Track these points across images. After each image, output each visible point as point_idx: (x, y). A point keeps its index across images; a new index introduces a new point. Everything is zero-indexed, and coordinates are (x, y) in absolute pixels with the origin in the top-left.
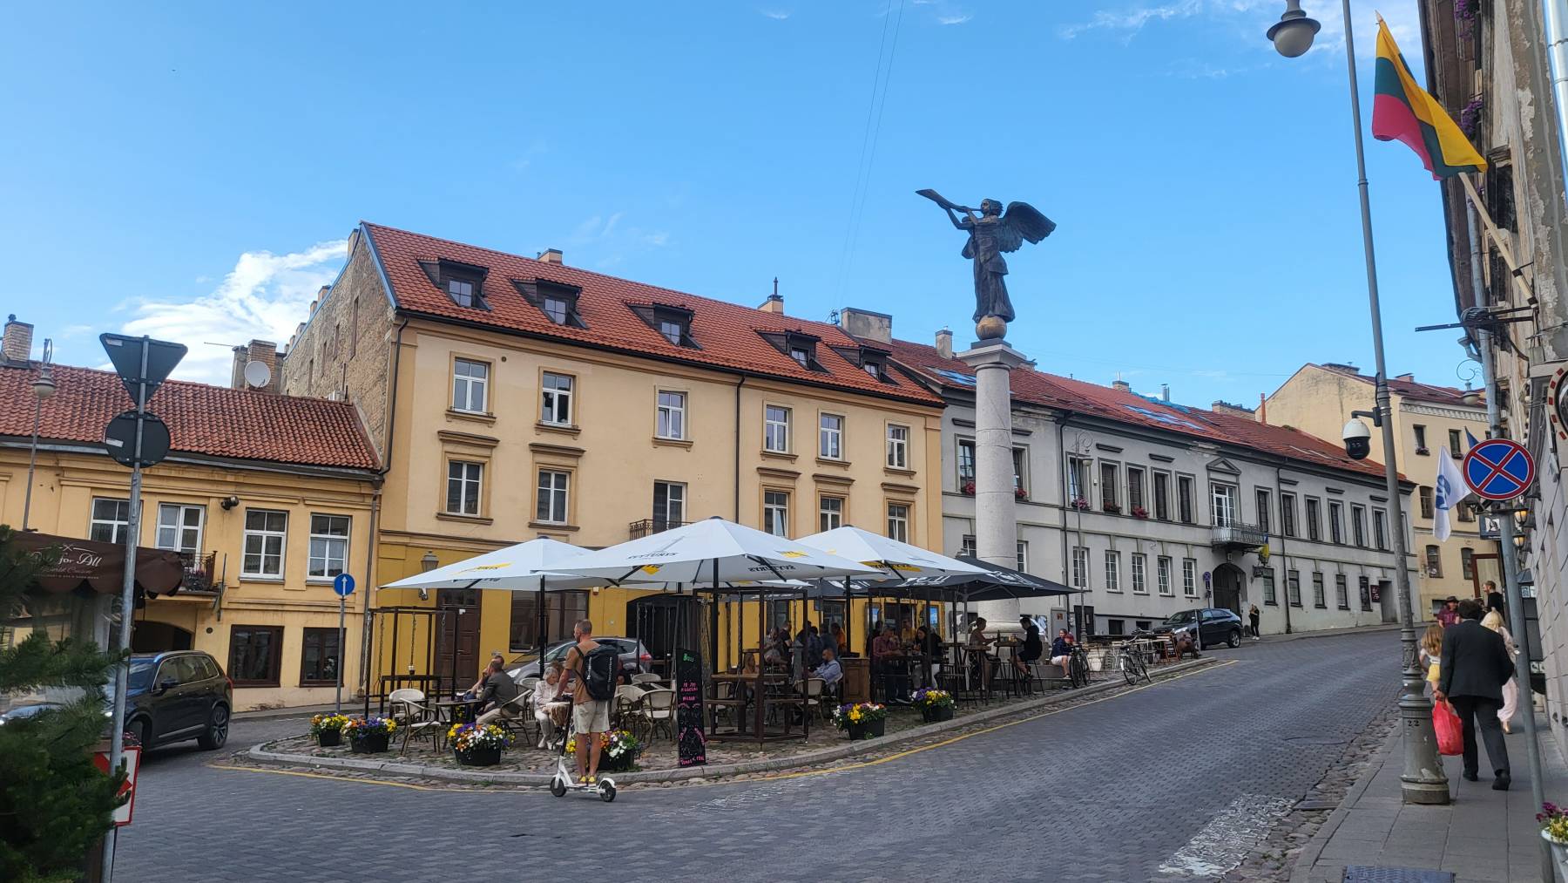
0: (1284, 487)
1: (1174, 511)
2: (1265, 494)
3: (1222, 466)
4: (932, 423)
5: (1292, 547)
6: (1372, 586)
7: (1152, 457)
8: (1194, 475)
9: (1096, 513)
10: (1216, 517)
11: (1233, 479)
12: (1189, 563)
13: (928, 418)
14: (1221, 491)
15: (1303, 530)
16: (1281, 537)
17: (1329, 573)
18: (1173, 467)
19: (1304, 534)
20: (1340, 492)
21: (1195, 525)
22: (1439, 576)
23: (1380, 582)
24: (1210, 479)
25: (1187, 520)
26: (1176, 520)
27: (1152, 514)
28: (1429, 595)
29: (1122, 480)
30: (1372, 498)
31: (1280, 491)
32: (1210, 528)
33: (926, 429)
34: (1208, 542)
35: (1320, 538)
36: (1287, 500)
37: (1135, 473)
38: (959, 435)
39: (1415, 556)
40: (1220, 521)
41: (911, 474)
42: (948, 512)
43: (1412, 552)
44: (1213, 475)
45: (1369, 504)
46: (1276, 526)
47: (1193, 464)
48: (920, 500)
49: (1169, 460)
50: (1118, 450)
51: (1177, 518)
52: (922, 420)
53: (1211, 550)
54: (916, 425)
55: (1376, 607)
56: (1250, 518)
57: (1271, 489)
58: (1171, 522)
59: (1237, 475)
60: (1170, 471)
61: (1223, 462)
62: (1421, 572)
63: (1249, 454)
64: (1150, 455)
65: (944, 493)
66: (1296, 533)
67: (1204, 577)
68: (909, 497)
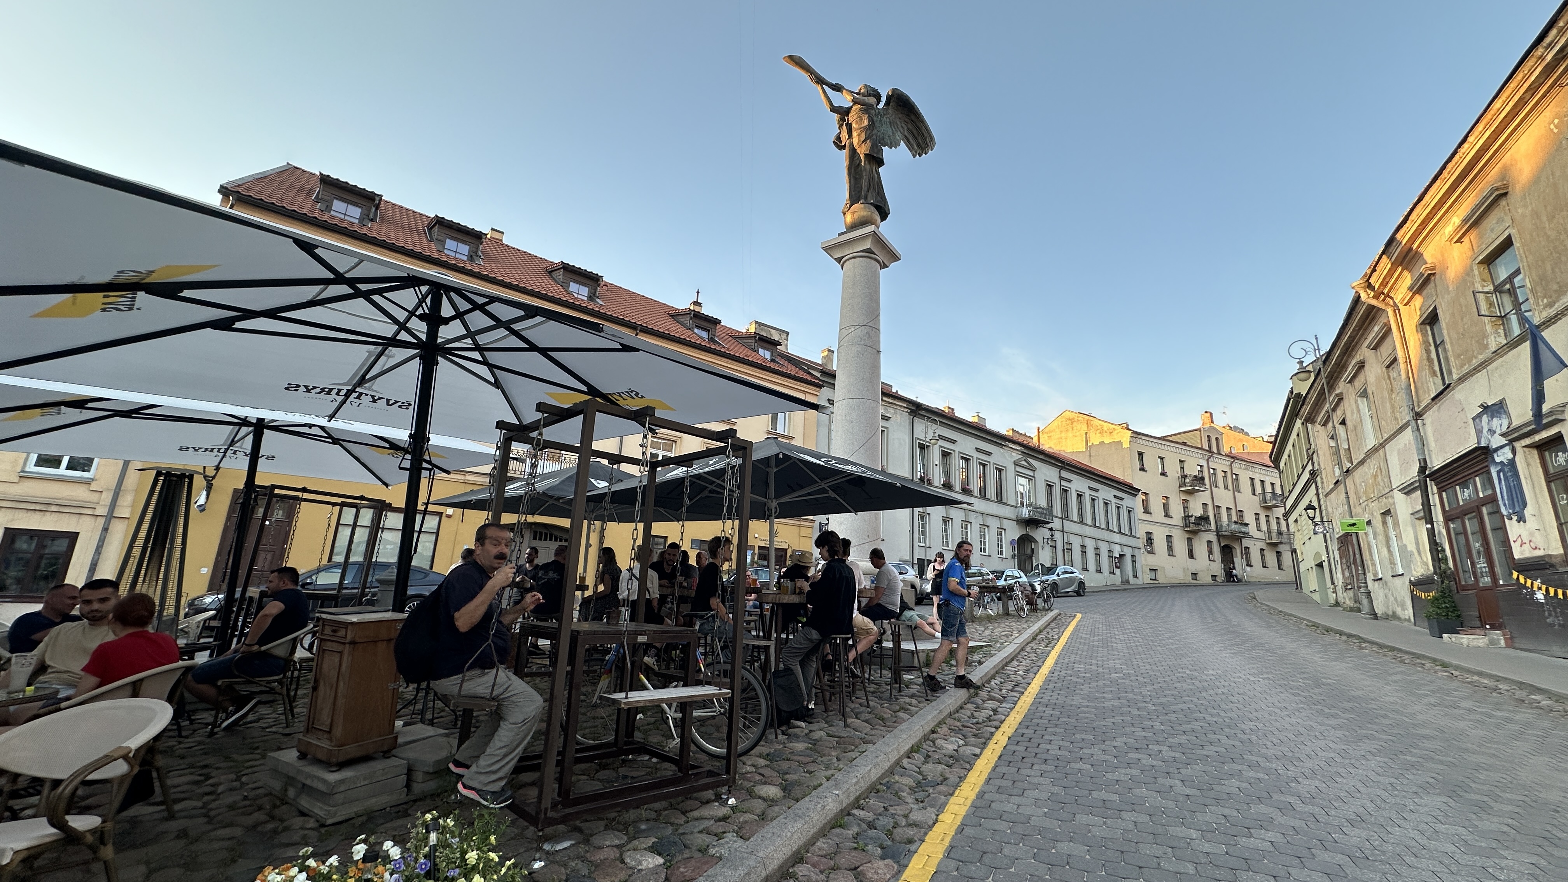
0: (1063, 483)
1: (991, 492)
2: (1051, 486)
3: (1024, 463)
5: (1069, 526)
6: (1115, 557)
7: (978, 450)
8: (1005, 467)
10: (1019, 499)
11: (1031, 473)
12: (1001, 530)
15: (1074, 514)
16: (1062, 518)
17: (1090, 544)
18: (992, 459)
19: (1076, 519)
20: (1097, 490)
21: (1006, 504)
23: (1120, 555)
24: (1015, 470)
25: (1000, 500)
26: (993, 499)
27: (977, 492)
29: (956, 462)
30: (1115, 496)
31: (1061, 485)
32: (1016, 507)
34: (1014, 517)
35: (1084, 521)
36: (1065, 491)
37: (966, 459)
39: (1139, 538)
40: (1022, 503)
41: (789, 438)
43: (1138, 535)
44: (1019, 469)
45: (1114, 501)
46: (1057, 510)
49: (989, 454)
50: (954, 442)
53: (1015, 522)
55: (1117, 571)
56: (1043, 502)
57: (1055, 483)
58: (989, 500)
59: (1035, 471)
60: (990, 462)
61: (1025, 460)
62: (1143, 549)
63: (1041, 457)
66: (1070, 516)
67: (1011, 543)
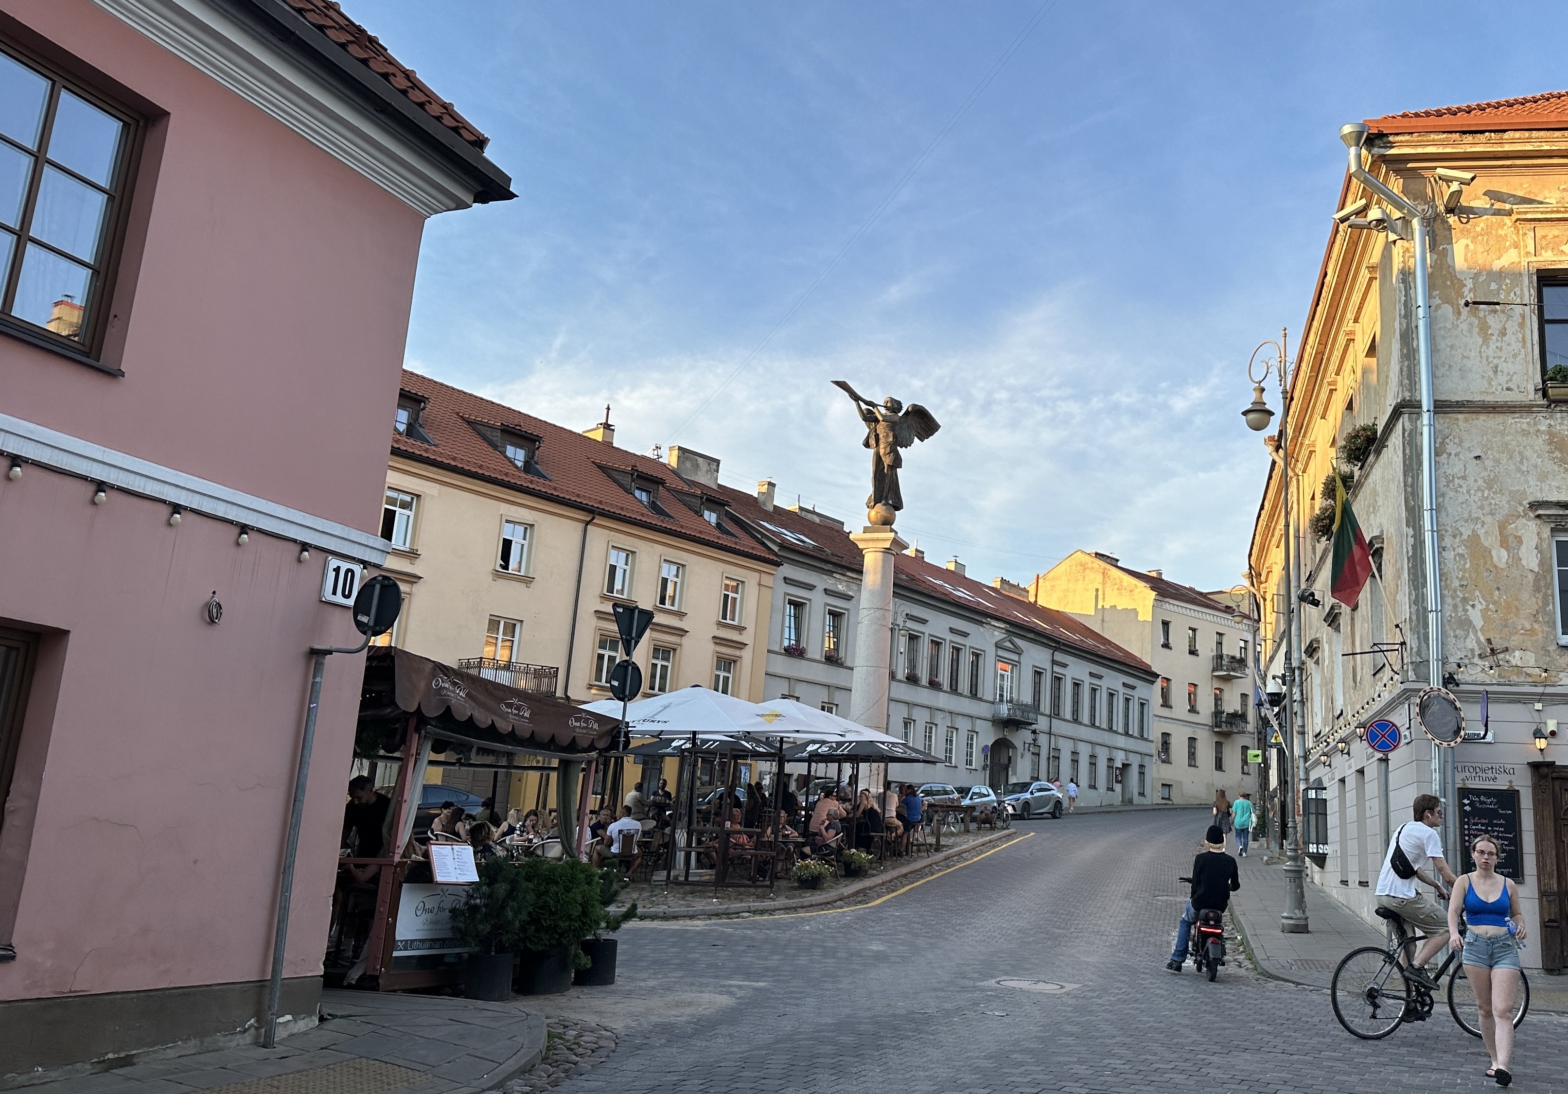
0: (1056, 669)
1: (964, 685)
2: (1040, 673)
3: (1008, 644)
4: (767, 580)
5: (1059, 726)
6: (1117, 768)
7: (952, 630)
8: (984, 651)
9: (900, 681)
10: (998, 692)
11: (1015, 657)
12: (973, 732)
13: (763, 575)
15: (1067, 711)
16: (1050, 716)
17: (1084, 751)
19: (1068, 716)
20: (1100, 677)
21: (981, 699)
22: (1167, 761)
23: (1123, 765)
24: (996, 655)
25: (974, 694)
26: (965, 694)
27: (946, 686)
28: (1159, 779)
29: (925, 649)
30: (1124, 685)
31: (1053, 672)
32: (993, 703)
33: (759, 585)
34: (989, 716)
35: (1080, 719)
36: (1058, 680)
37: (937, 644)
38: (788, 594)
39: (1152, 742)
40: (1001, 699)
41: (740, 629)
42: (771, 670)
43: (1151, 738)
44: (1001, 653)
45: (1122, 690)
46: (1046, 706)
47: (984, 640)
48: (746, 655)
49: (965, 635)
50: (924, 622)
51: (967, 692)
52: (757, 575)
53: (991, 723)
54: (751, 579)
55: (1118, 787)
56: (1027, 698)
57: (1045, 670)
58: (961, 695)
59: (1020, 654)
60: (965, 646)
61: (1010, 641)
62: (1156, 757)
63: (1031, 636)
64: (950, 628)
65: (769, 651)
66: (1062, 714)
67: (983, 749)
68: (737, 653)
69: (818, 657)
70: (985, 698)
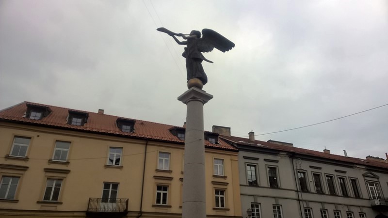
3: (370, 175)
9: (313, 193)
10: (371, 195)
11: (376, 180)
12: (362, 215)
13: (231, 156)
14: (372, 184)
18: (347, 175)
21: (362, 199)
24: (365, 180)
29: (324, 180)
32: (370, 200)
33: (231, 160)
34: (369, 205)
38: (247, 162)
40: (374, 197)
41: (225, 177)
42: (243, 193)
44: (366, 178)
47: (356, 174)
48: (229, 188)
49: (344, 172)
51: (353, 196)
52: (229, 157)
54: (227, 158)
58: (350, 197)
59: (378, 178)
60: (346, 177)
61: (370, 173)
64: (335, 170)
65: (240, 185)
68: (225, 187)
69: (266, 186)
70: (364, 198)
